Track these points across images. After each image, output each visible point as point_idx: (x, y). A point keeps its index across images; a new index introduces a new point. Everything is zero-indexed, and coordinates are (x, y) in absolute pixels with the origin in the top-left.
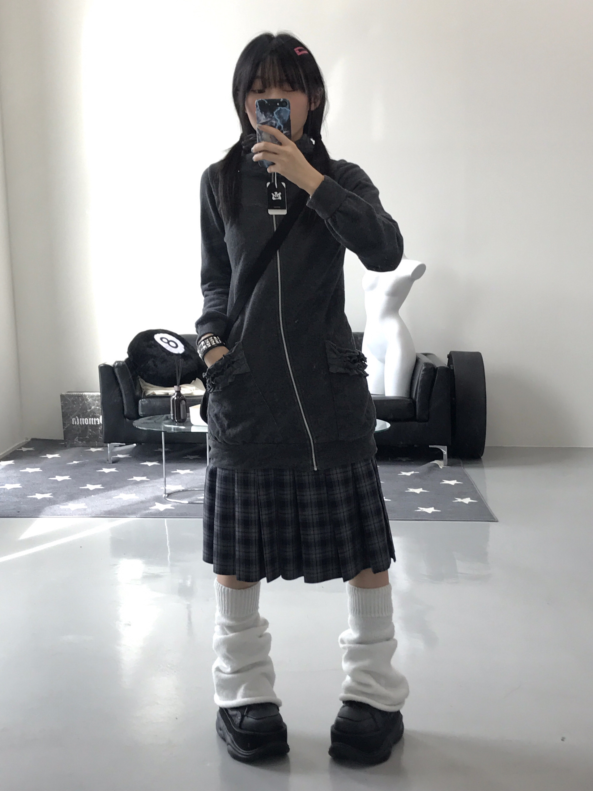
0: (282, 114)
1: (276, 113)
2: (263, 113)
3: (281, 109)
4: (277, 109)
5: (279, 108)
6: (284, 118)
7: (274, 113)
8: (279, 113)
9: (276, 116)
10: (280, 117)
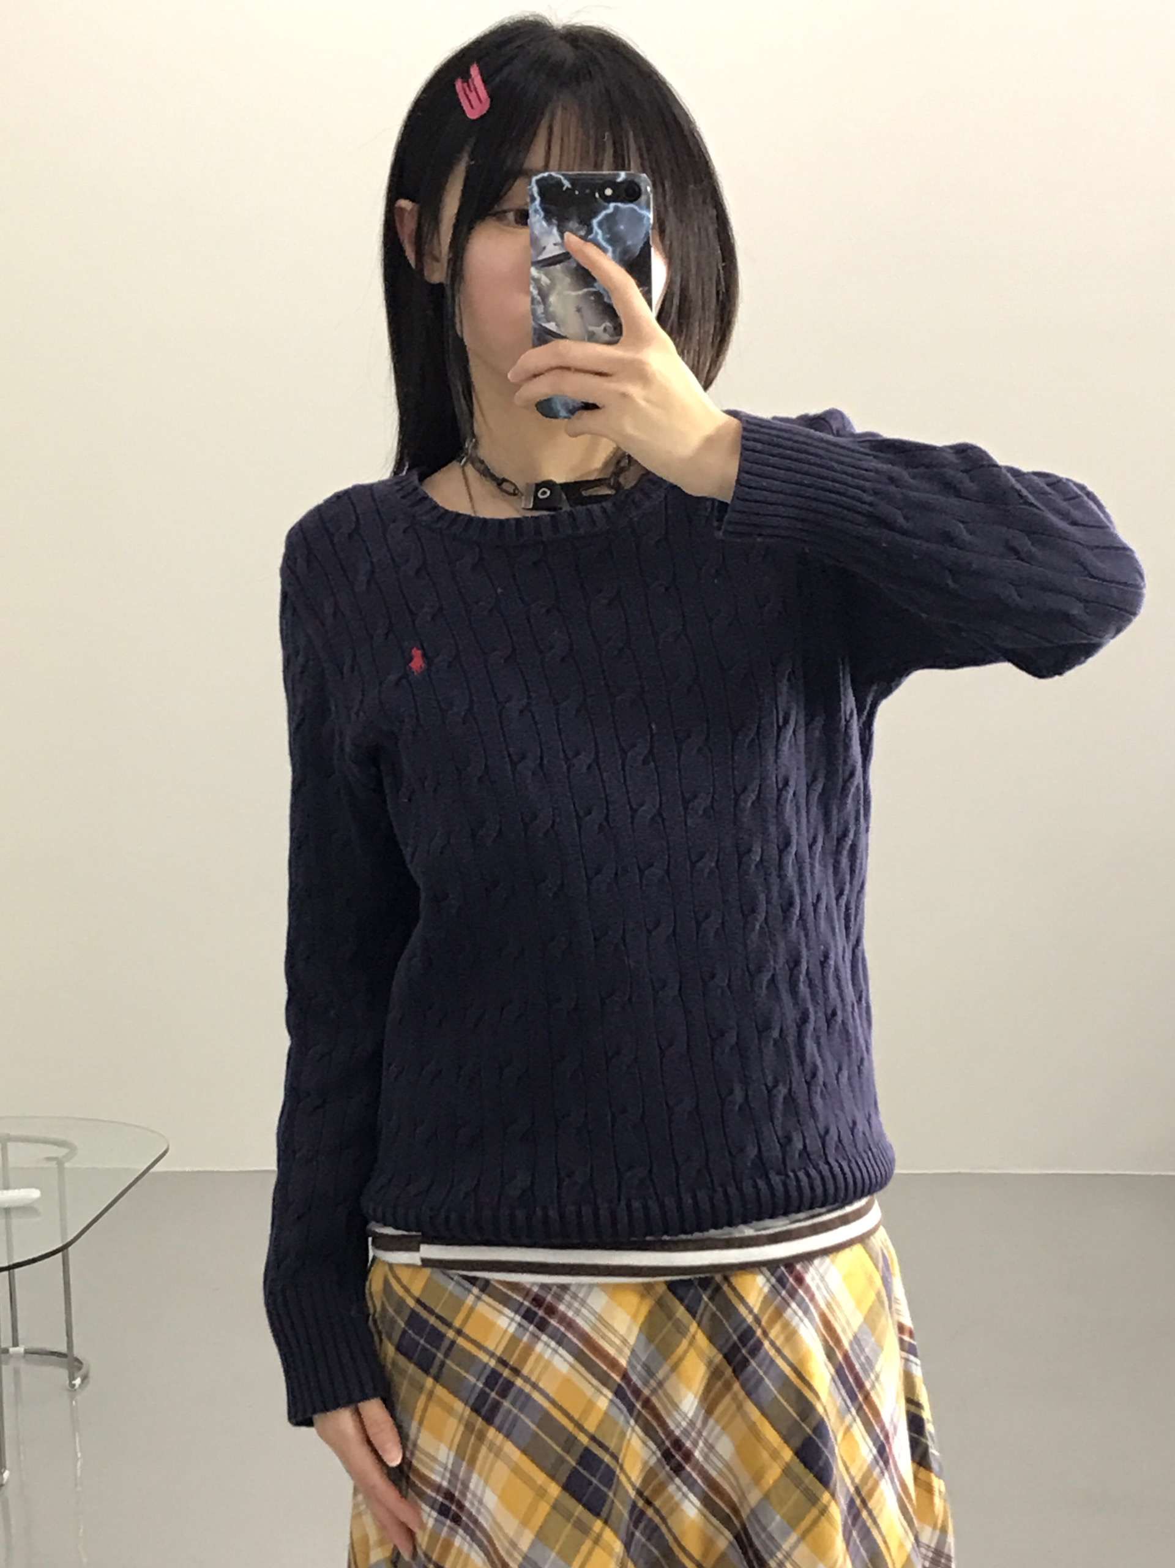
0: (622, 227)
1: (600, 225)
2: (554, 221)
3: (616, 209)
4: (605, 208)
5: (612, 205)
6: (629, 243)
7: (595, 222)
8: (609, 223)
9: (600, 232)
10: (614, 239)
